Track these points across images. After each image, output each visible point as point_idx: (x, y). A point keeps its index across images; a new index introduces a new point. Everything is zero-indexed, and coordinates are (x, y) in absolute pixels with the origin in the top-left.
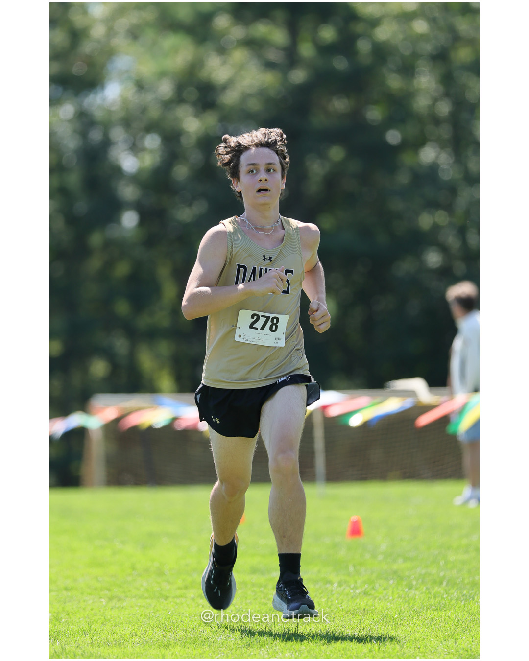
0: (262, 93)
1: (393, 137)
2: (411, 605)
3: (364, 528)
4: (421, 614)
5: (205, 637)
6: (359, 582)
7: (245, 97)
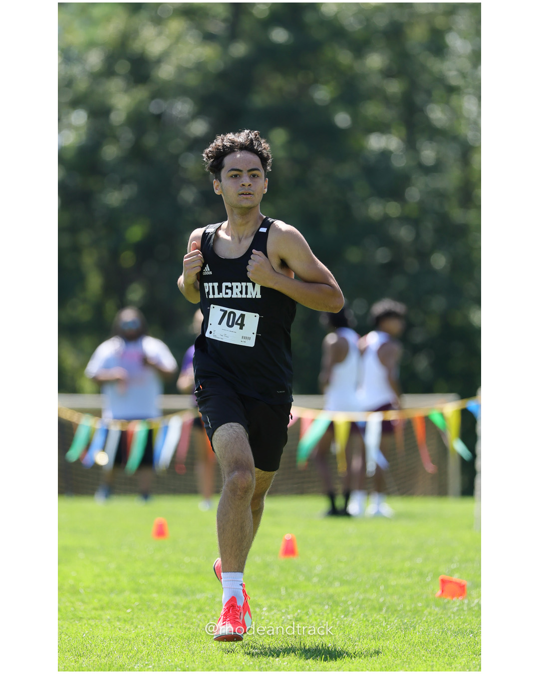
0: (199, 67)
1: (342, 119)
2: (347, 633)
3: (299, 548)
4: (357, 643)
5: (121, 664)
6: (291, 607)
7: (182, 70)
